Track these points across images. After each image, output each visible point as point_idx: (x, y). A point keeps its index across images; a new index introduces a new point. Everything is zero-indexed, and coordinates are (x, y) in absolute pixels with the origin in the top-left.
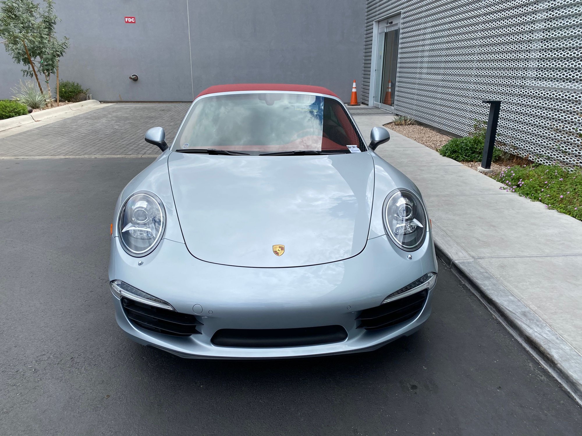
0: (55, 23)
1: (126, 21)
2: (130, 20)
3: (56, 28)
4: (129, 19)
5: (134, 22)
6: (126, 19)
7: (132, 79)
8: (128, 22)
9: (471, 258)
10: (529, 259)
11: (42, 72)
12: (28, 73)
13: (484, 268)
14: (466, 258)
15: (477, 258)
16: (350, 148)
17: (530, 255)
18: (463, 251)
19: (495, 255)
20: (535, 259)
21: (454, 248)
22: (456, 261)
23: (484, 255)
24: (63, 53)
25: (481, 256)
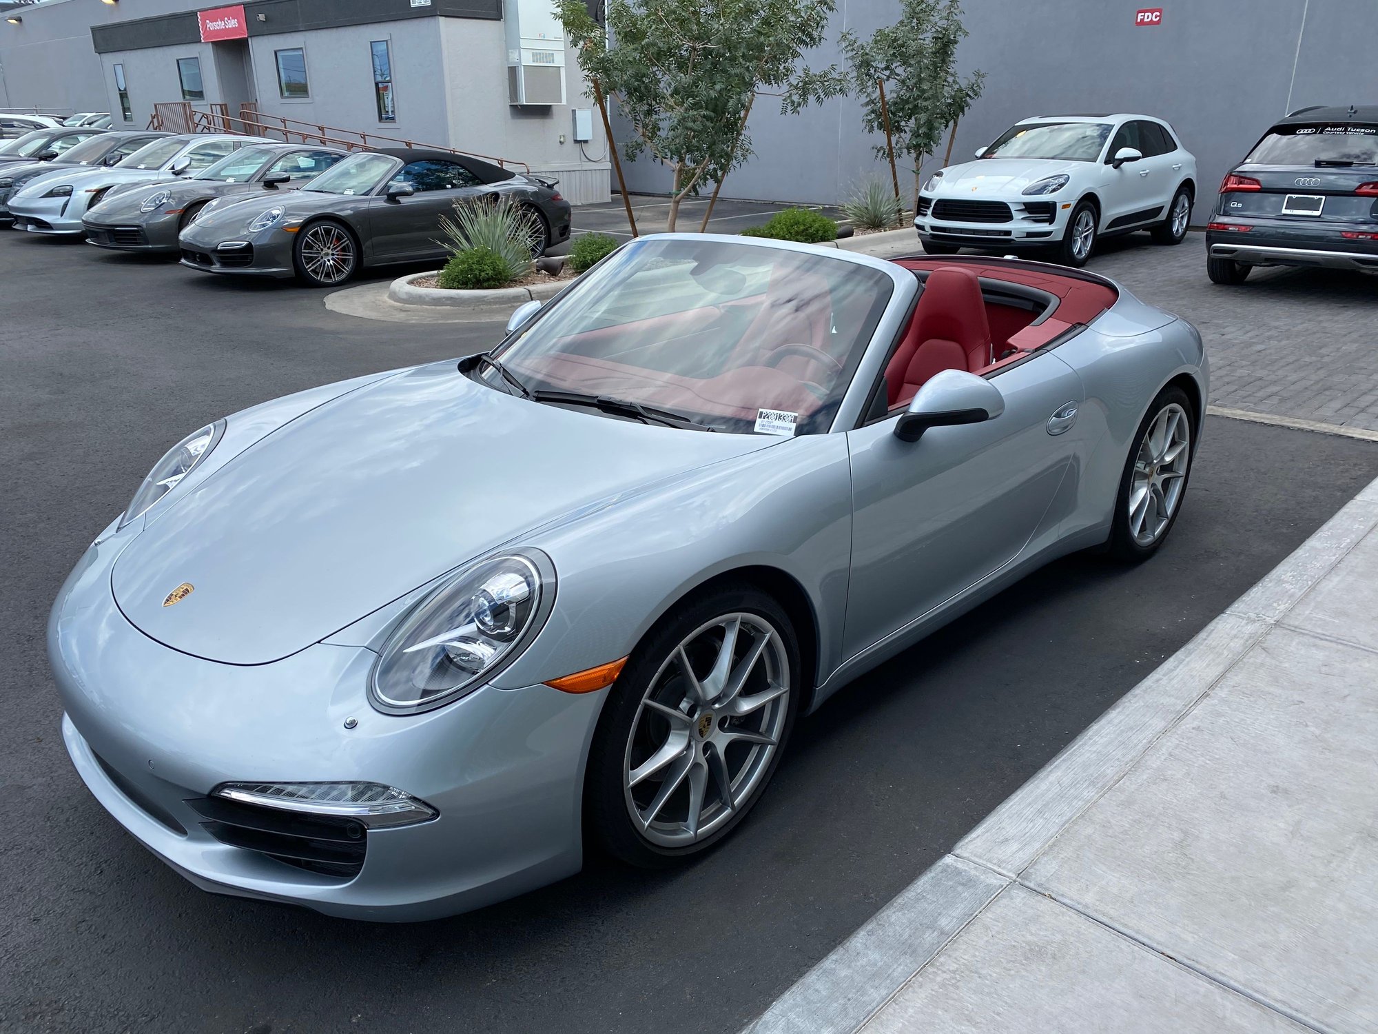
0: (956, 42)
1: (1139, 20)
2: (1149, 17)
3: (958, 52)
4: (1147, 14)
6: (1140, 15)
8: (1142, 23)
9: (1011, 874)
10: (1202, 990)
11: (905, 151)
12: (884, 153)
13: (969, 920)
14: (996, 868)
15: (1032, 885)
16: (762, 419)
17: (1243, 985)
18: (1037, 845)
19: (1112, 912)
20: (1228, 1006)
21: (1031, 825)
22: (948, 859)
23: (1070, 892)
24: (966, 109)
25: (1056, 887)
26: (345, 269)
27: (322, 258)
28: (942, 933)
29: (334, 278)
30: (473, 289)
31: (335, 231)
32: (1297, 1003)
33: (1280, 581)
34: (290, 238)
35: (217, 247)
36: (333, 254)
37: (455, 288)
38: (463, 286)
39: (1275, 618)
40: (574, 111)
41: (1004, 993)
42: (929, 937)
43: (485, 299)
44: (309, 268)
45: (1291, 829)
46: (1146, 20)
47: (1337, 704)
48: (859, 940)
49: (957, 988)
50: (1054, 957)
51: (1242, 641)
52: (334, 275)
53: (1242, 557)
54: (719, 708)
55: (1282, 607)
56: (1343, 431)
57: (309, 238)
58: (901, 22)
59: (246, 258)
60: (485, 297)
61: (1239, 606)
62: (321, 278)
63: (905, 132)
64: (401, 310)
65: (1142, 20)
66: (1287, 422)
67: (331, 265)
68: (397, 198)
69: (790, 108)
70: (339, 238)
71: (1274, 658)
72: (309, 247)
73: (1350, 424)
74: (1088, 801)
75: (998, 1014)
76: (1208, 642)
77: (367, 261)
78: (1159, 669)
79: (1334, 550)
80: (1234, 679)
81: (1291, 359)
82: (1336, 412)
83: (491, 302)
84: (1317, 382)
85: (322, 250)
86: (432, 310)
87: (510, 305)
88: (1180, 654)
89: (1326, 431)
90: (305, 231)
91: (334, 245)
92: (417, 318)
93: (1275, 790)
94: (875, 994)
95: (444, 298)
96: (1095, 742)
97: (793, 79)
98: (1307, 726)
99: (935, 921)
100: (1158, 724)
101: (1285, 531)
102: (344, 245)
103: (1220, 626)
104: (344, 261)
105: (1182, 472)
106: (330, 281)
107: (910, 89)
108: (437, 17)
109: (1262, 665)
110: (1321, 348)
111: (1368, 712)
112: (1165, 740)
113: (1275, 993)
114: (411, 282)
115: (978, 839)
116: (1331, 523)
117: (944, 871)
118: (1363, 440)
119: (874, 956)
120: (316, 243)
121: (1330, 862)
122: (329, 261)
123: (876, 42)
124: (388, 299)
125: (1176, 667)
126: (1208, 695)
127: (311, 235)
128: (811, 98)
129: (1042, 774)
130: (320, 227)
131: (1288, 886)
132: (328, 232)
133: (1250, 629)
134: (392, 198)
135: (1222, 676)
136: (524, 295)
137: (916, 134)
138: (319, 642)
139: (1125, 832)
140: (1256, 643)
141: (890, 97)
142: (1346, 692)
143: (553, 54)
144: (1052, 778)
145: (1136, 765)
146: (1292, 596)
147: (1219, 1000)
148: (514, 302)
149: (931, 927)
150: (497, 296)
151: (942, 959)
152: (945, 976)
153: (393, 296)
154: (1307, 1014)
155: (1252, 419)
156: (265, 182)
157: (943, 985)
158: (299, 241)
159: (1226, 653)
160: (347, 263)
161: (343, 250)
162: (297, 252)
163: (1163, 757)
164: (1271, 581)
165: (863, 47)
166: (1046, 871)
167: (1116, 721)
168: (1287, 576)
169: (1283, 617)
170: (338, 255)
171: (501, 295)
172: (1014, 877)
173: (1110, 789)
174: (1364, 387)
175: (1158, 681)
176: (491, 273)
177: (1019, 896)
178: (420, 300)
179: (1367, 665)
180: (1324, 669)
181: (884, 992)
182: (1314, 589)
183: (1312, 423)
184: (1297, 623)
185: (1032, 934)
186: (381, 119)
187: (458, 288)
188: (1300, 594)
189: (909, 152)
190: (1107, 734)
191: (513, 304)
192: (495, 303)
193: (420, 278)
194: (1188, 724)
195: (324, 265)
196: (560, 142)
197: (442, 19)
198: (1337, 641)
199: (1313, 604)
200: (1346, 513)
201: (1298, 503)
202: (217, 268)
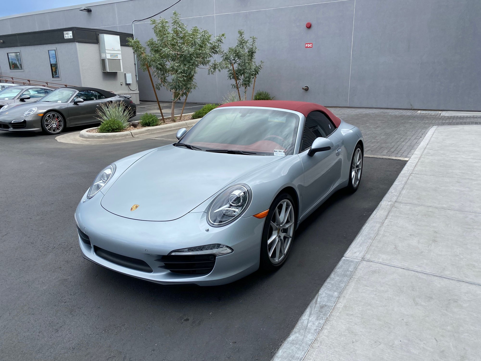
0: (255, 52)
1: (306, 46)
3: (256, 55)
4: (308, 45)
5: (312, 47)
6: (306, 45)
7: (304, 89)
8: (307, 47)
9: (360, 259)
10: (413, 273)
11: (242, 86)
12: (235, 86)
13: (356, 268)
14: (356, 258)
15: (366, 260)
16: (275, 152)
17: (421, 271)
18: (363, 252)
19: (387, 262)
20: (420, 275)
21: (360, 249)
22: (344, 258)
23: (376, 260)
24: (259, 72)
25: (372, 259)
26: (60, 128)
27: (52, 124)
28: (351, 272)
29: (56, 131)
30: (111, 132)
31: (56, 115)
32: (434, 272)
33: (392, 193)
34: (40, 118)
35: (11, 122)
36: (56, 123)
37: (105, 133)
38: (108, 132)
39: (395, 200)
40: (125, 74)
41: (371, 280)
42: (348, 273)
43: (116, 136)
44: (47, 128)
45: (418, 242)
46: (308, 46)
47: (416, 217)
48: (332, 275)
49: (360, 281)
50: (378, 272)
51: (389, 206)
52: (56, 130)
53: (379, 189)
54: (282, 226)
55: (395, 198)
56: (390, 158)
57: (47, 118)
58: (237, 46)
59: (23, 125)
60: (116, 135)
61: (385, 198)
62: (52, 132)
63: (241, 80)
64: (86, 141)
65: (307, 46)
66: (375, 156)
67: (55, 127)
68: (78, 103)
69: (211, 73)
70: (58, 118)
71: (398, 209)
72: (47, 121)
73: (391, 156)
74: (370, 242)
75: (372, 284)
76: (381, 207)
77: (68, 126)
78: (373, 214)
79: (401, 184)
80: (391, 214)
81: (370, 141)
82: (387, 153)
83: (119, 136)
84: (378, 146)
85: (52, 122)
86: (98, 140)
87: (125, 137)
88: (376, 210)
89: (386, 158)
90: (45, 115)
91: (56, 120)
92: (94, 143)
93: (411, 235)
94: (343, 285)
95: (102, 136)
96: (366, 231)
97: (211, 64)
98: (412, 222)
99: (348, 269)
100: (378, 225)
101: (386, 182)
102: (59, 120)
103: (383, 203)
104: (60, 125)
105: (360, 168)
106: (55, 133)
107: (241, 66)
108: (75, 42)
109: (396, 210)
110: (376, 138)
111: (424, 217)
112: (382, 228)
113: (428, 271)
114: (87, 131)
115: (349, 253)
116: (398, 179)
117: (344, 260)
118: (396, 159)
119: (338, 278)
120: (49, 119)
121: (428, 247)
122: (54, 125)
123: (229, 52)
124: (79, 138)
125: (376, 213)
126: (387, 218)
127: (48, 117)
128: (217, 70)
129: (357, 238)
130: (51, 114)
131: (422, 252)
132: (54, 115)
133: (390, 203)
134: (76, 103)
135: (388, 214)
136: (129, 134)
137: (244, 81)
138: (189, 212)
139: (382, 247)
140: (392, 206)
141: (236, 68)
142: (417, 214)
143: (117, 55)
144: (359, 239)
145: (377, 234)
146: (396, 195)
147: (417, 274)
148: (126, 136)
149: (348, 271)
150: (120, 134)
151: (354, 276)
152: (356, 279)
153: (82, 136)
154: (436, 274)
155: (366, 156)
156: (20, 99)
157: (357, 281)
158: (44, 118)
159: (387, 209)
160: (61, 126)
161: (59, 121)
162: (43, 123)
163: (383, 232)
164: (390, 193)
165: (226, 53)
166: (368, 257)
167: (368, 226)
168: (393, 191)
169: (396, 200)
170: (57, 123)
171: (122, 134)
172: (361, 259)
173: (374, 239)
174: (391, 147)
175: (374, 216)
176: (117, 127)
177: (365, 262)
178: (93, 137)
179: (419, 208)
180: (410, 210)
181: (344, 284)
182: (400, 193)
183: (382, 156)
184: (400, 201)
185: (371, 269)
186: (53, 77)
187: (106, 132)
188: (398, 195)
189: (243, 86)
190: (367, 229)
191: (126, 137)
192: (120, 137)
193: (90, 130)
194: (385, 224)
195: (53, 127)
196: (121, 84)
197: (77, 44)
198: (411, 204)
199: (402, 197)
200: (400, 176)
201: (387, 175)
202: (11, 129)
